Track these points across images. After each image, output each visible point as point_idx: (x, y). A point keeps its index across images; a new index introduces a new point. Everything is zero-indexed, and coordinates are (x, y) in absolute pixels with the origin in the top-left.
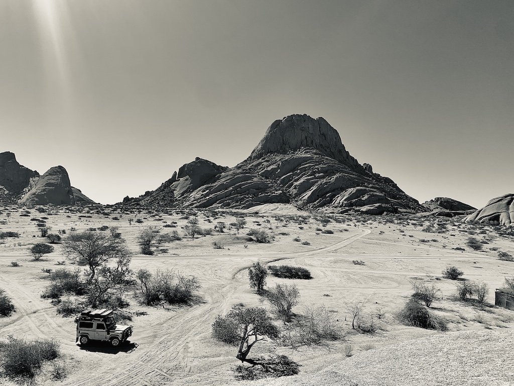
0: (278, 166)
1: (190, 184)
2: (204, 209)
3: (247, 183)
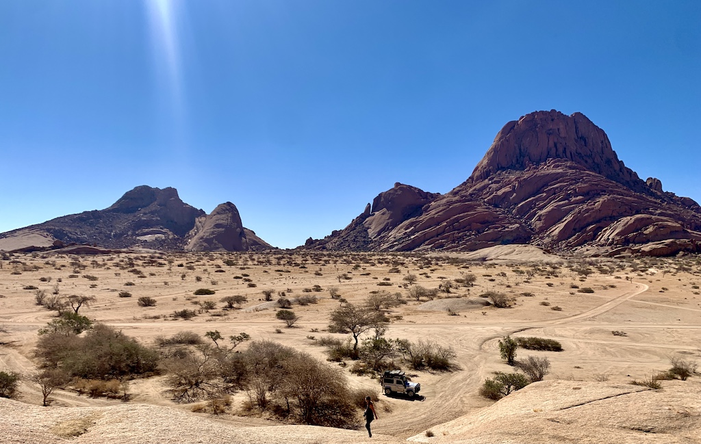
0: (514, 189)
1: (388, 219)
2: (409, 252)
3: (468, 215)
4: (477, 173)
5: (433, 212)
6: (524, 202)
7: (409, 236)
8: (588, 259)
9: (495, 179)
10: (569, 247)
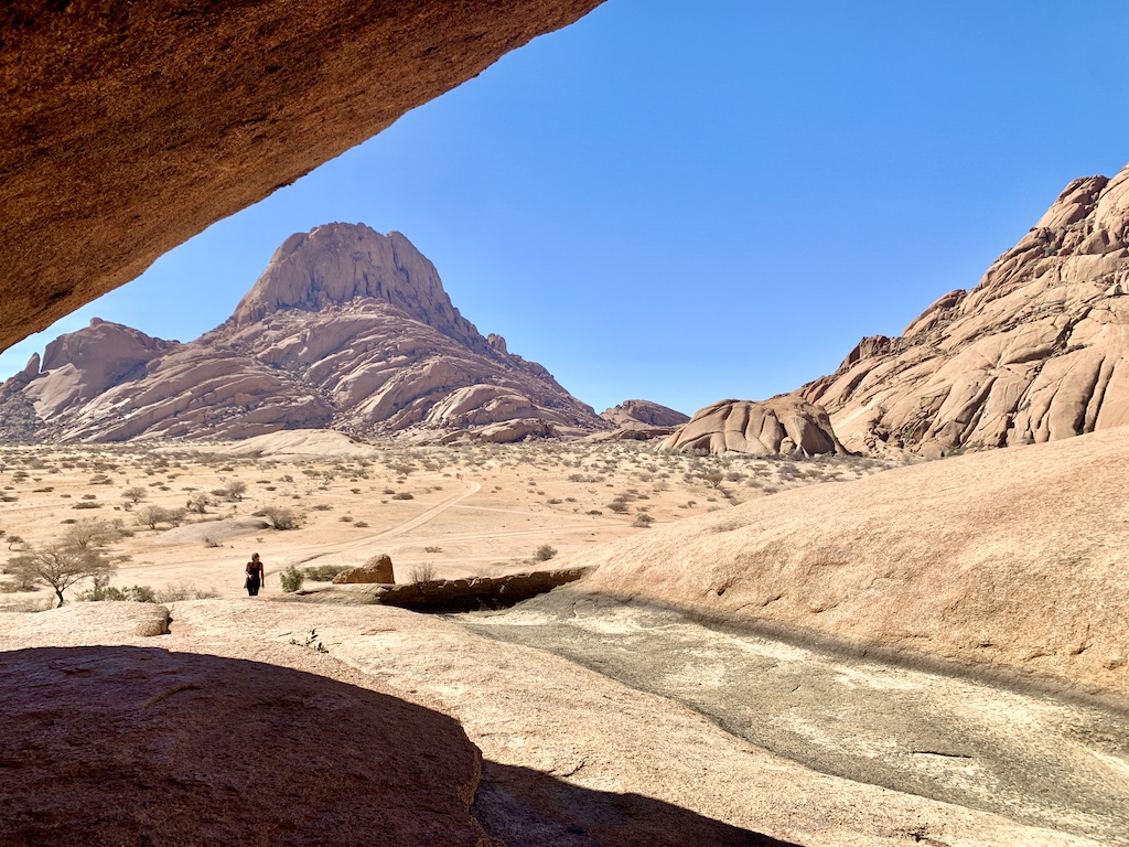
0: (304, 340)
1: (78, 384)
2: (121, 445)
3: (229, 380)
4: (244, 312)
5: (168, 373)
6: (320, 362)
7: (121, 415)
8: (412, 450)
9: (274, 323)
10: (389, 430)
